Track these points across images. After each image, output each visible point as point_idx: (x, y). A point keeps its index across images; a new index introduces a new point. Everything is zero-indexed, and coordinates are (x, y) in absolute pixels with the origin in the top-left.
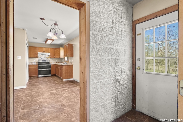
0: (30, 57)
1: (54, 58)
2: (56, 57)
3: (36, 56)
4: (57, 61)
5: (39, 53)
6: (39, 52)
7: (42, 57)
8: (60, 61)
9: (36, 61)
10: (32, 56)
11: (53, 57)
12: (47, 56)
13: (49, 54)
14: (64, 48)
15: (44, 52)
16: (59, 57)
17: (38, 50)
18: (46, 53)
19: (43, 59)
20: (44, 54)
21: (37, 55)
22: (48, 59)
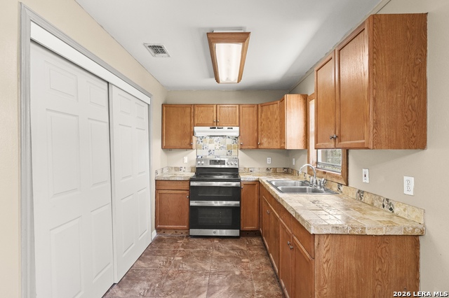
0: (166, 148)
1: (257, 148)
2: (265, 145)
3: (188, 141)
4: (269, 160)
5: (196, 129)
6: (198, 125)
7: (211, 147)
8: (281, 163)
9: (190, 161)
10: (173, 142)
11: (252, 144)
12: (229, 142)
13: (235, 131)
14: (306, 99)
15: (215, 125)
16: (276, 145)
17: (193, 116)
18: (225, 128)
19: (217, 153)
20: (216, 132)
21: (191, 139)
22: (234, 152)
